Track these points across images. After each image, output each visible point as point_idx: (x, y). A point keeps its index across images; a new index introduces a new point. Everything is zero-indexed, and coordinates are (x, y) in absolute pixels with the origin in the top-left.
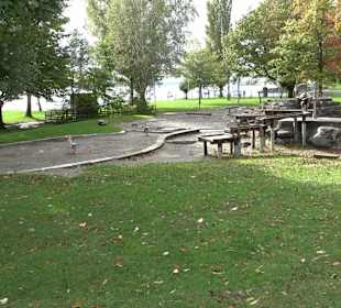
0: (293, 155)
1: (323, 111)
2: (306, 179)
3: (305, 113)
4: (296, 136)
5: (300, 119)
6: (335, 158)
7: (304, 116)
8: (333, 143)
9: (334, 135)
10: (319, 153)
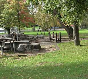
0: (11, 56)
1: (21, 38)
2: (16, 65)
3: (14, 39)
4: (11, 48)
5: (12, 42)
6: (26, 56)
7: (14, 41)
8: (25, 50)
9: (25, 47)
10: (20, 54)
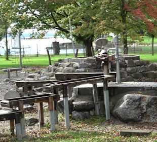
0: (95, 134)
1: (129, 73)
3: (106, 76)
4: (97, 108)
5: (100, 85)
6: (147, 134)
7: (106, 81)
8: (143, 115)
9: (144, 104)
10: (127, 129)
